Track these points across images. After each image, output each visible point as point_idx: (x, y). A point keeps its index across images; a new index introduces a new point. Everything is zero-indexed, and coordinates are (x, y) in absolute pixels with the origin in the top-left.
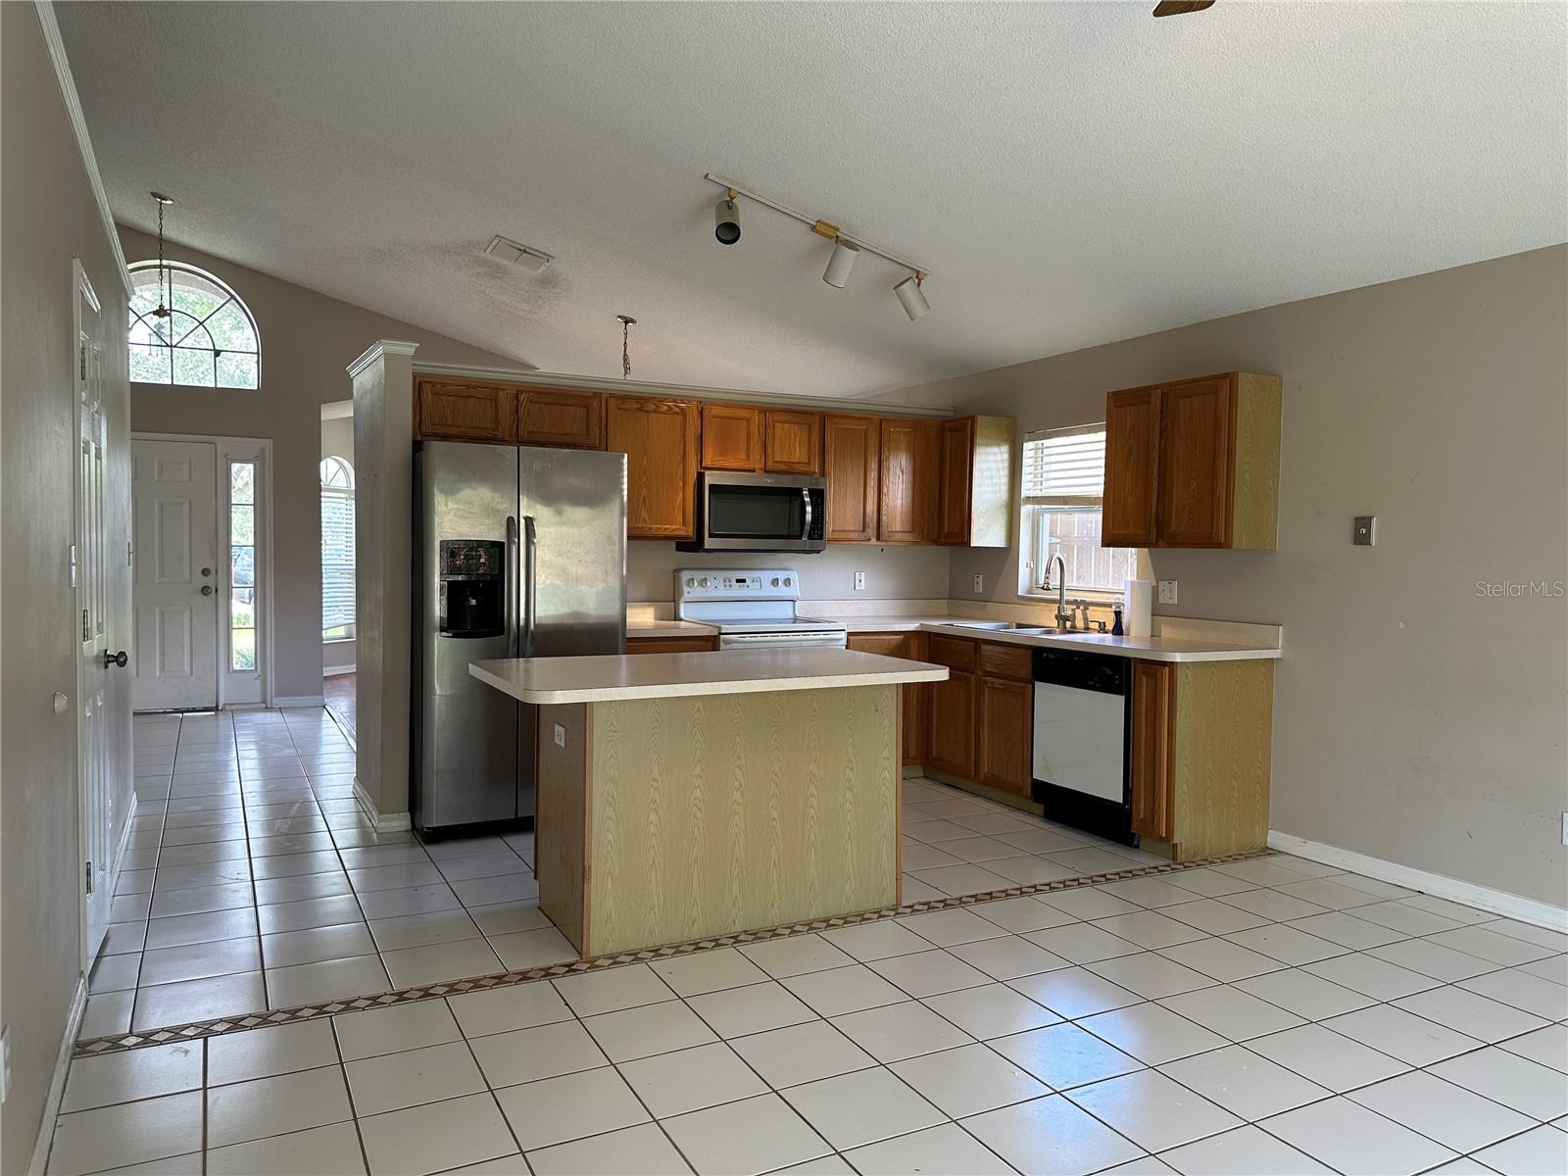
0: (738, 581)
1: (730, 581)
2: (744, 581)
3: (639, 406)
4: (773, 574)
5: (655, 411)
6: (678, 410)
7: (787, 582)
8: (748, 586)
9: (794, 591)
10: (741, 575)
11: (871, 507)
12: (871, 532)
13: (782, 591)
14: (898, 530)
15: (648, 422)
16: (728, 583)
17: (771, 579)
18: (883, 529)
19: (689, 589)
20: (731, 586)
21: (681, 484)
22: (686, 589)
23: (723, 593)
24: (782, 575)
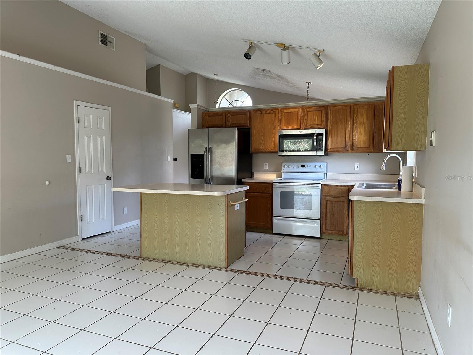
0: (302, 166)
1: (299, 166)
2: (304, 166)
3: (261, 112)
4: (315, 164)
5: (266, 113)
6: (273, 112)
7: (320, 167)
8: (305, 168)
9: (324, 169)
10: (303, 164)
11: (348, 138)
12: (349, 148)
13: (319, 170)
14: (362, 147)
15: (264, 117)
16: (298, 167)
17: (314, 166)
18: (354, 147)
19: (284, 168)
20: (299, 168)
21: (274, 135)
22: (283, 168)
23: (296, 169)
24: (318, 164)
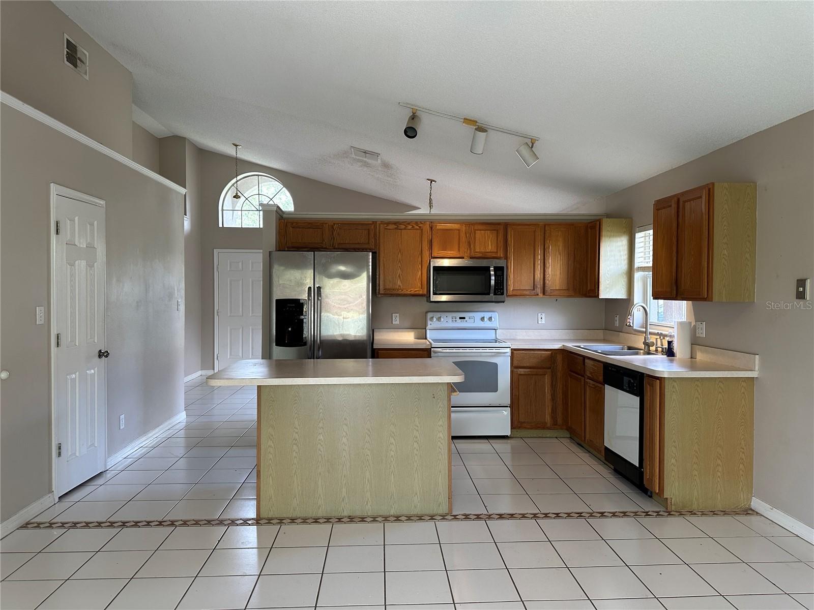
0: (460, 318)
1: (456, 318)
2: (464, 318)
3: (396, 226)
4: (481, 315)
5: (405, 229)
6: (418, 227)
7: (490, 319)
8: (466, 321)
9: (495, 323)
10: (462, 315)
11: (539, 275)
12: (539, 290)
13: (487, 324)
14: (557, 288)
15: (401, 235)
16: (454, 319)
17: (481, 317)
18: (547, 288)
19: (431, 322)
20: (456, 321)
21: (420, 267)
22: (429, 322)
23: (451, 324)
24: (487, 315)
